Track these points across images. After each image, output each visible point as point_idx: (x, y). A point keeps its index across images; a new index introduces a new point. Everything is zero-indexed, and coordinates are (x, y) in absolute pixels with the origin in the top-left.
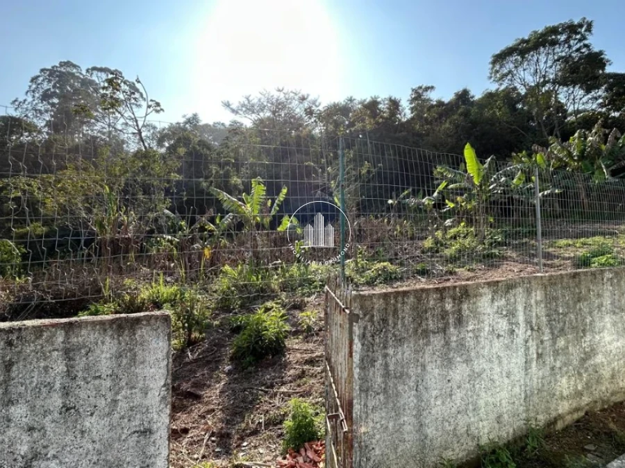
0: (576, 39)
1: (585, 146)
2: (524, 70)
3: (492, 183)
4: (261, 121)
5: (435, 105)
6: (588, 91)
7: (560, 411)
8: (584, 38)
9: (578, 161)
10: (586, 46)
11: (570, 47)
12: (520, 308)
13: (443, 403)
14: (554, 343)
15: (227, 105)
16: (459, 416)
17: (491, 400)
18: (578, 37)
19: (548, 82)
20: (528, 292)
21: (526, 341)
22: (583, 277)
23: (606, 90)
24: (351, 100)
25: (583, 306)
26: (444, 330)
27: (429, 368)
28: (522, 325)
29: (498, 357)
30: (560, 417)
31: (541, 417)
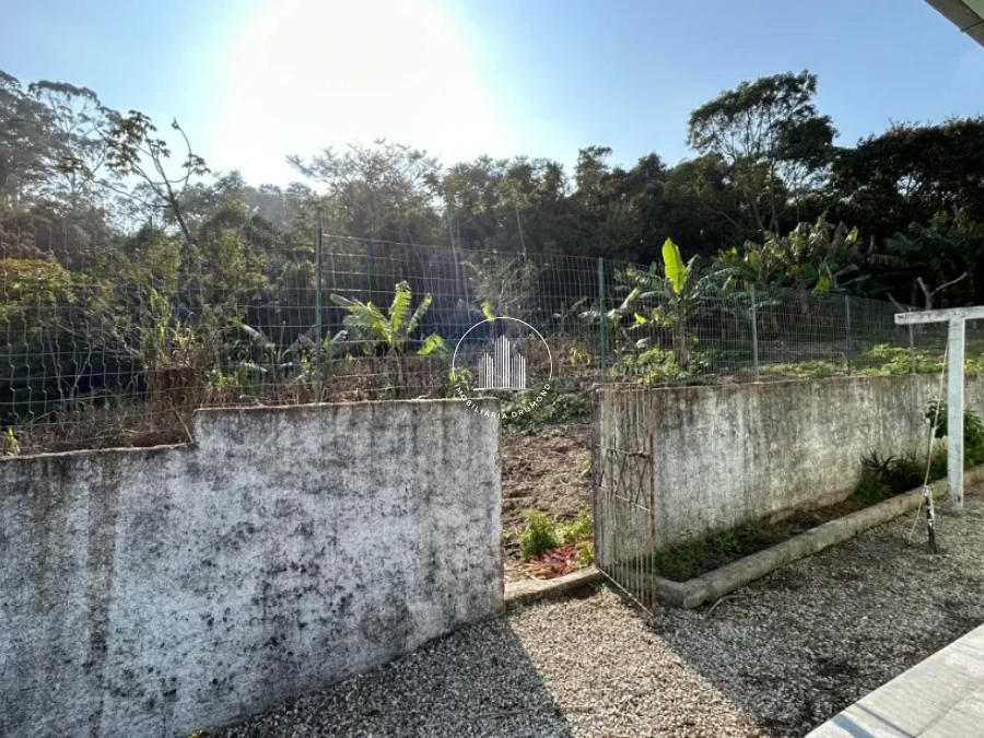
0: (796, 98)
1: (807, 244)
2: (733, 134)
3: (696, 291)
4: (350, 187)
5: (612, 176)
6: (811, 169)
7: (774, 508)
8: (805, 98)
9: (800, 263)
10: (809, 109)
11: (789, 107)
12: (740, 412)
13: (680, 489)
14: (769, 446)
15: (296, 161)
16: (692, 502)
17: (717, 491)
18: (799, 95)
19: (762, 155)
20: (747, 397)
21: (745, 442)
22: (793, 387)
23: (834, 169)
24: (485, 160)
25: (793, 413)
26: (680, 426)
27: (669, 456)
28: (742, 428)
29: (723, 454)
30: (774, 513)
31: (757, 510)
